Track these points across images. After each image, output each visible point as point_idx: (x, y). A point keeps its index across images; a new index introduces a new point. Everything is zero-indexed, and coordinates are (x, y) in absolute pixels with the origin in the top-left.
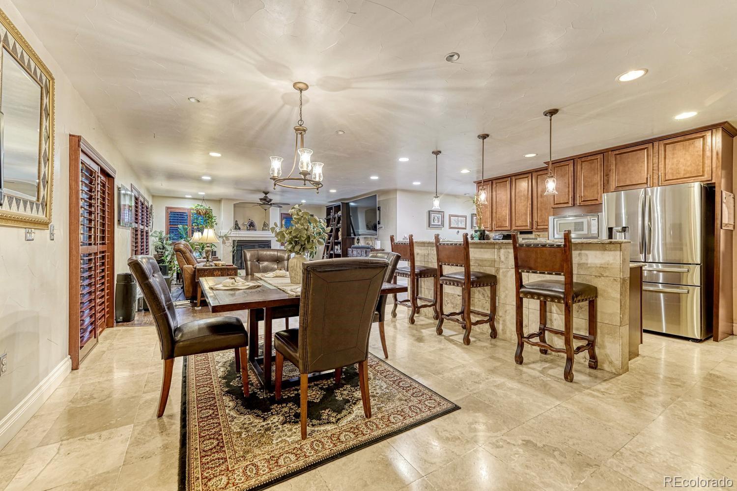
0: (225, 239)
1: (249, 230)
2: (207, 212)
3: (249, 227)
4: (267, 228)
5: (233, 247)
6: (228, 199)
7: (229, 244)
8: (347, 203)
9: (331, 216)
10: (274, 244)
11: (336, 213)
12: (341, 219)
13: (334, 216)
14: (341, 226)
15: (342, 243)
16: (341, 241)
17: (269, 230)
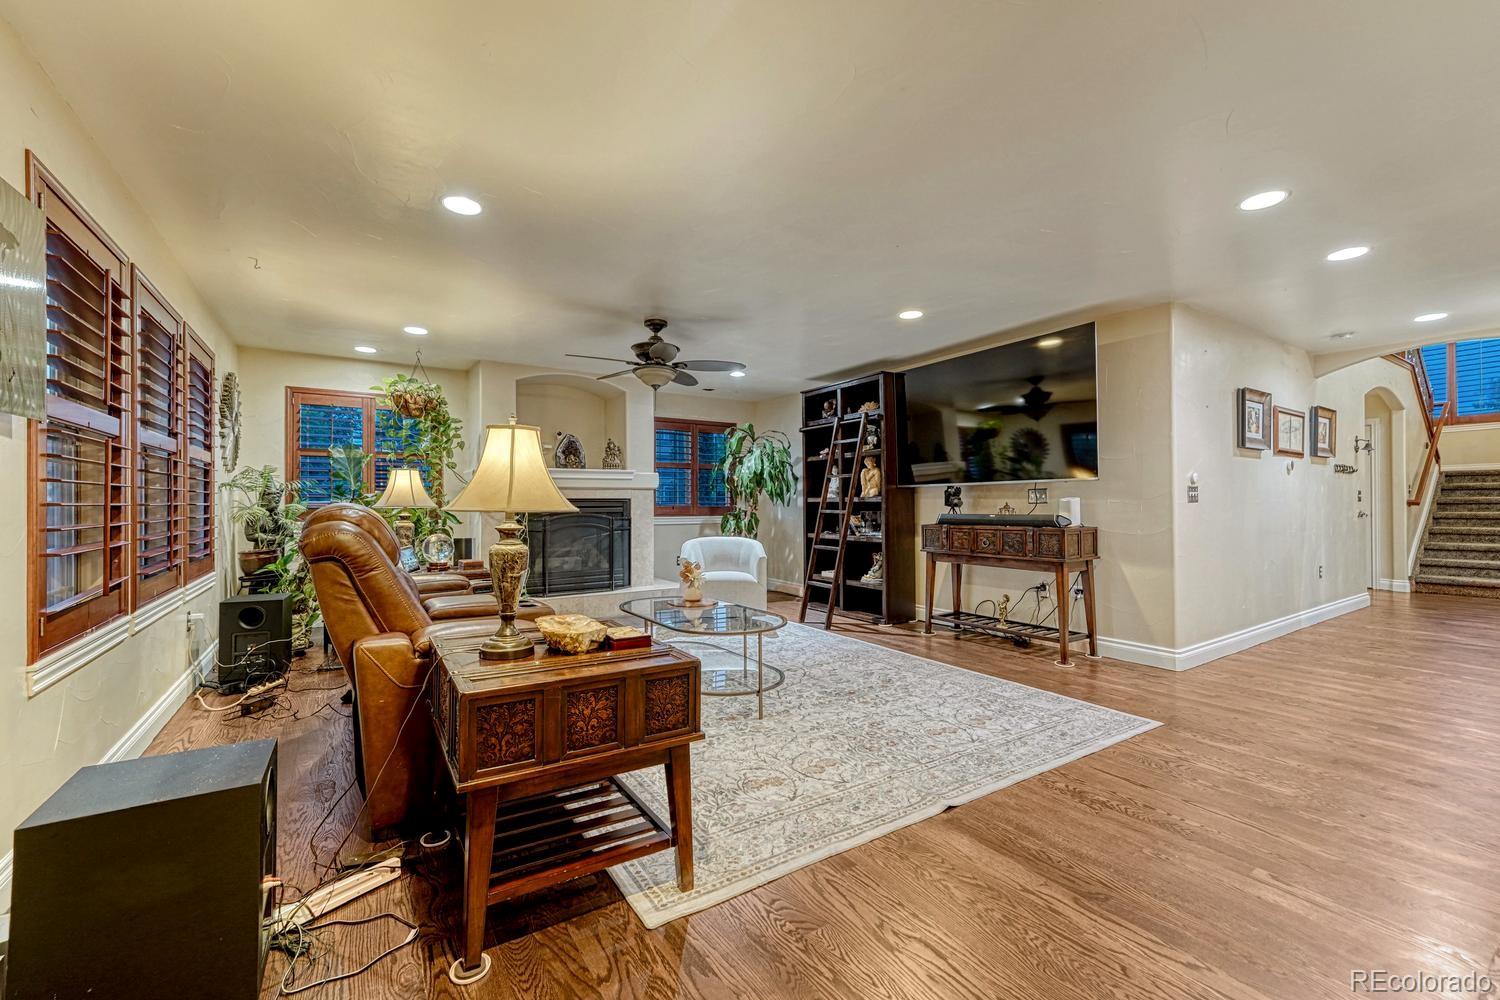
1: (565, 466)
2: (430, 401)
3: (563, 457)
4: (617, 461)
6: (499, 364)
8: (897, 374)
9: (824, 421)
10: (639, 512)
11: (849, 410)
12: (879, 426)
13: (842, 419)
14: (883, 451)
15: (884, 506)
16: (879, 499)
17: (624, 468)
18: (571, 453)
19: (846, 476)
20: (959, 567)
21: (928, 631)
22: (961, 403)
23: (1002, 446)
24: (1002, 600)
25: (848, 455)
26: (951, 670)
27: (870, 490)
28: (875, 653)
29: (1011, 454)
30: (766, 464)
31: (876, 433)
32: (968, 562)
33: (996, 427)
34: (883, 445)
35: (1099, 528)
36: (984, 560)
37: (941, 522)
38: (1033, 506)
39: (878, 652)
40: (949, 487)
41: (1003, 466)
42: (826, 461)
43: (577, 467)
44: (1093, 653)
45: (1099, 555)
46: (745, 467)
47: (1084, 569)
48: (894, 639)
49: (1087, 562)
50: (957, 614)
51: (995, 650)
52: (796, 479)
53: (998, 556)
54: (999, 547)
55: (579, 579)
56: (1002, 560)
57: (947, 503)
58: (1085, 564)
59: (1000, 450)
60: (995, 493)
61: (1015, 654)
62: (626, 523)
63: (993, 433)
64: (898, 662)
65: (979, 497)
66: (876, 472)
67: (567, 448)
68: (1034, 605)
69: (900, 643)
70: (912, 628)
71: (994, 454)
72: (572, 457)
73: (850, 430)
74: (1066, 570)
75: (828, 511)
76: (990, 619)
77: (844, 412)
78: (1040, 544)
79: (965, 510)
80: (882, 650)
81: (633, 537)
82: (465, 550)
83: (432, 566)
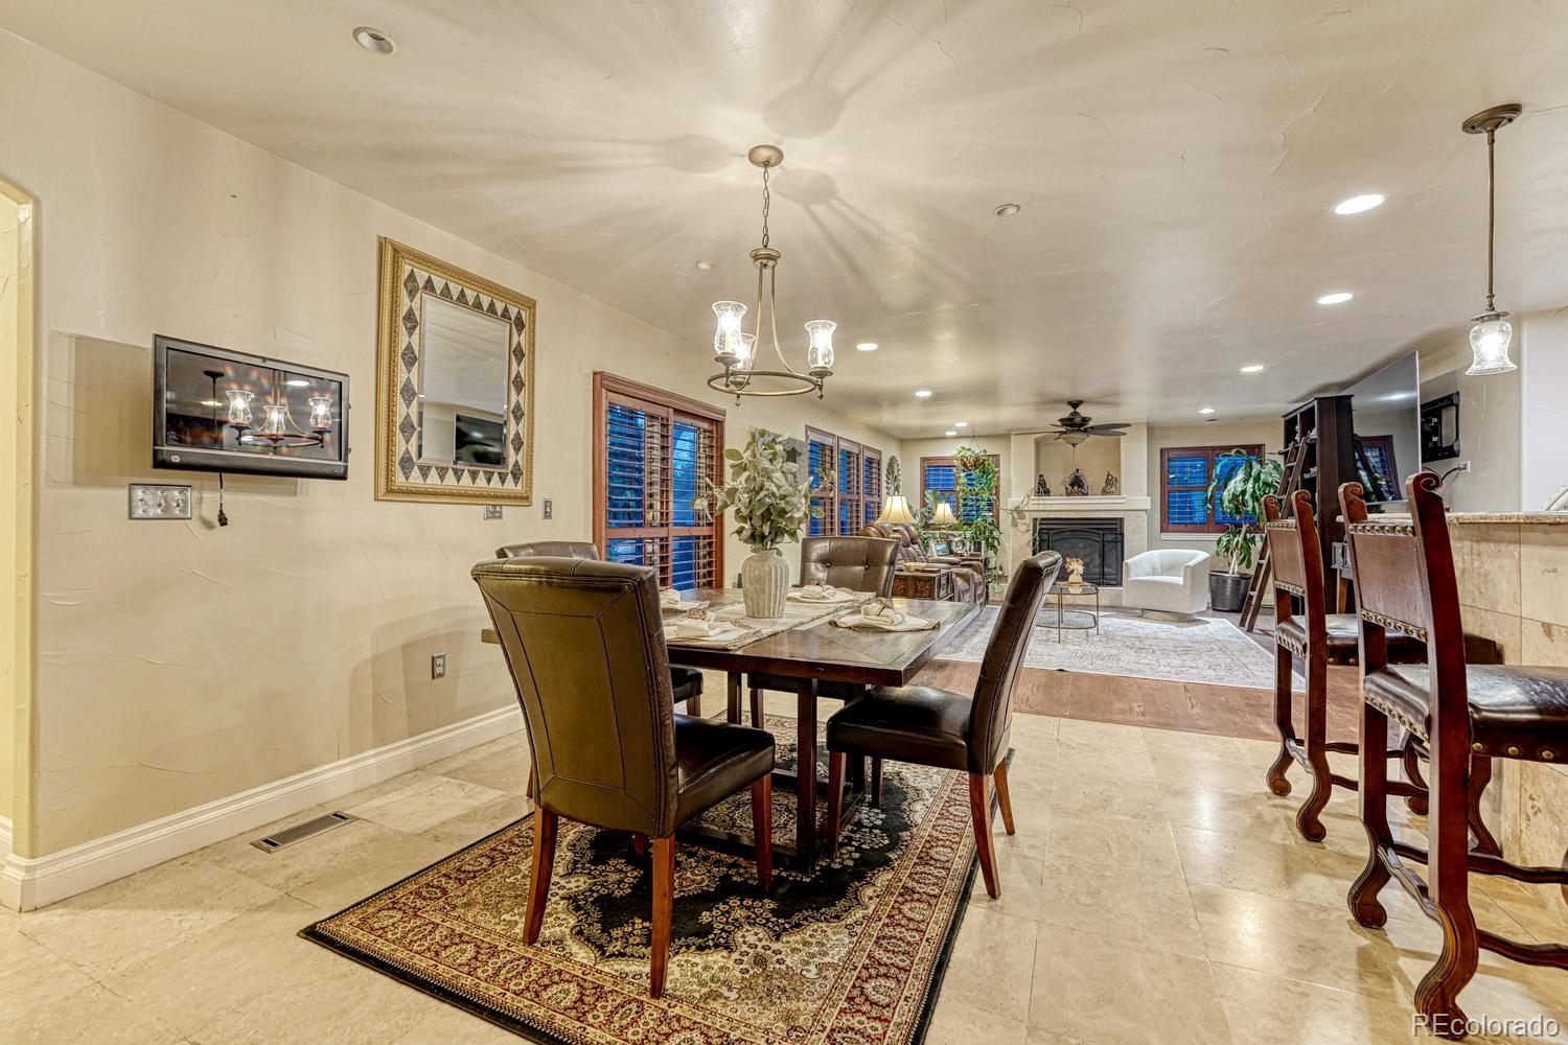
0: (1016, 516)
1: (1071, 495)
2: (978, 460)
3: (1070, 488)
5: (1033, 534)
6: (1022, 431)
7: (1026, 527)
8: (1336, 399)
10: (1132, 530)
17: (1119, 494)
18: (1077, 485)
43: (1080, 495)
62: (1119, 537)
67: (1075, 482)
72: (1076, 488)
81: (1125, 547)
82: (978, 547)
83: (956, 555)
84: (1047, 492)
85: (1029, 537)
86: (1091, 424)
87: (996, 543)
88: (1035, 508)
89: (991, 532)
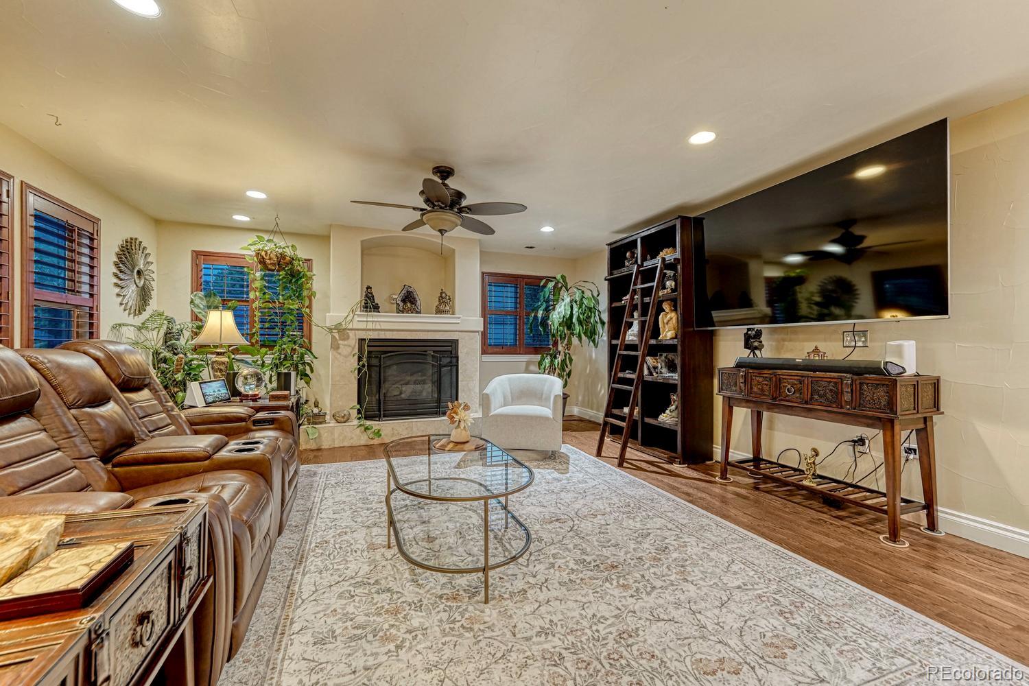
0: (336, 335)
1: (403, 312)
2: (283, 257)
3: (401, 304)
4: (448, 308)
5: (360, 359)
6: (348, 228)
7: (349, 350)
8: (695, 218)
9: (626, 269)
10: (465, 351)
11: (648, 257)
12: (676, 270)
13: (642, 265)
14: (679, 295)
15: (679, 348)
16: (675, 342)
17: (453, 314)
18: (408, 301)
19: (643, 319)
20: (759, 415)
21: (724, 476)
22: (769, 255)
23: (809, 291)
24: (810, 453)
25: (647, 300)
26: (744, 538)
27: (668, 332)
28: (659, 502)
29: (817, 299)
30: (575, 309)
31: (675, 278)
32: (769, 409)
33: (803, 274)
34: (680, 289)
35: (941, 378)
36: (788, 410)
37: (740, 365)
38: (849, 350)
39: (664, 501)
40: (749, 330)
41: (809, 310)
42: (626, 306)
43: (412, 313)
44: (932, 525)
45: (942, 410)
46: (556, 312)
47: (921, 426)
48: (686, 485)
49: (925, 418)
50: (757, 460)
51: (800, 509)
52: (603, 323)
53: (805, 406)
54: (807, 396)
55: (412, 407)
56: (810, 410)
57: (747, 346)
58: (922, 421)
59: (806, 295)
60: (801, 336)
61: (825, 517)
62: (454, 360)
63: (800, 280)
64: (681, 518)
65: (784, 340)
66: (673, 315)
67: (406, 297)
68: (850, 460)
69: (691, 491)
70: (708, 471)
71: (800, 299)
72: (409, 304)
73: (648, 275)
74: (897, 428)
75: (625, 353)
76: (795, 470)
77: (644, 259)
78: (861, 394)
79: (768, 352)
80: (668, 499)
81: (460, 371)
82: (284, 382)
83: (244, 397)
84: (376, 308)
85: (353, 363)
86: (464, 203)
87: (308, 372)
88: (363, 326)
89: (302, 357)
